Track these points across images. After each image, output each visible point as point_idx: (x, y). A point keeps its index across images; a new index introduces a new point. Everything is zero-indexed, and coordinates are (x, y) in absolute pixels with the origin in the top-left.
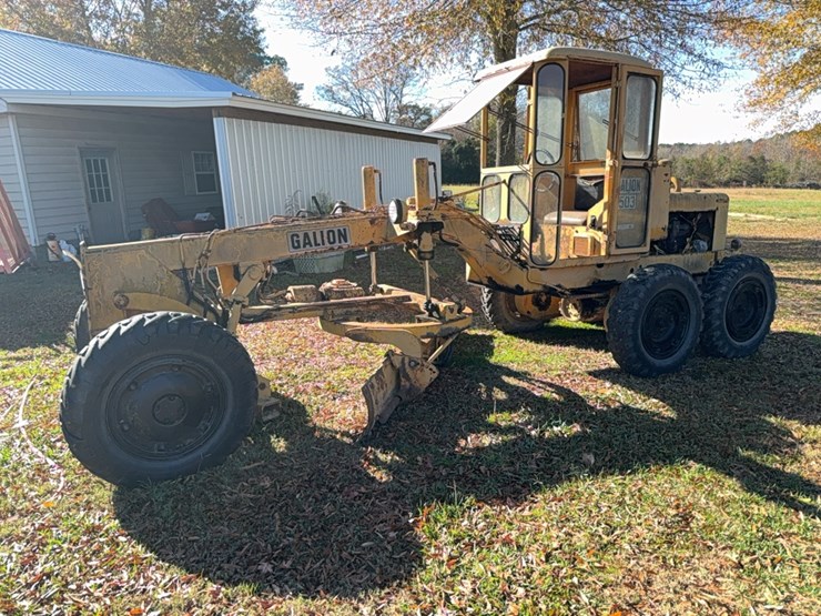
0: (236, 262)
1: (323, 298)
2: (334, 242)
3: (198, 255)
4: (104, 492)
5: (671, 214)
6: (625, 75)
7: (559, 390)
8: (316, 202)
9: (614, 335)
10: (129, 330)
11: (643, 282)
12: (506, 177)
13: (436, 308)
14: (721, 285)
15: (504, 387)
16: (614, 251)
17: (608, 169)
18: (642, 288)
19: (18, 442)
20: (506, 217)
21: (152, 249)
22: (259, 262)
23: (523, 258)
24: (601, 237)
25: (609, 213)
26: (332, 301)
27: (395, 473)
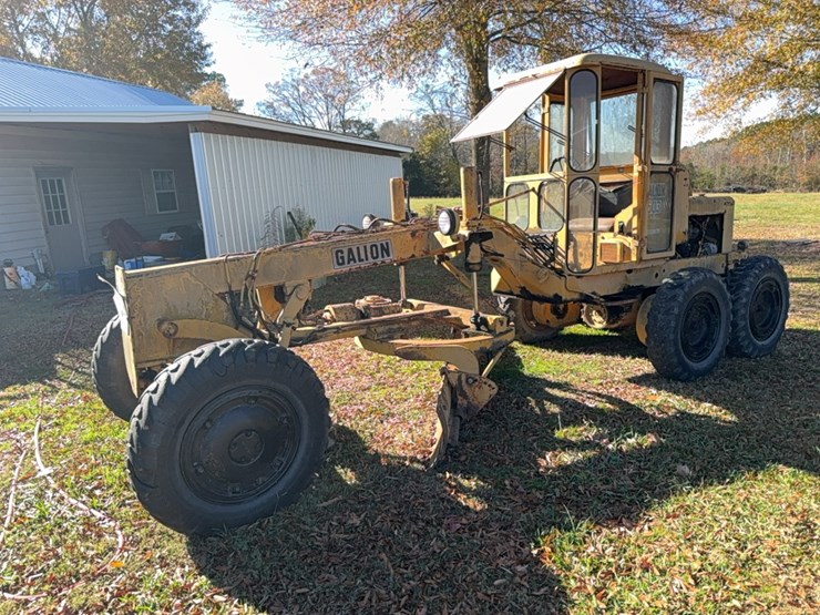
0: (281, 282)
1: (363, 316)
2: (377, 257)
3: (243, 276)
4: (177, 545)
5: (690, 218)
6: (652, 81)
7: (610, 399)
8: (292, 218)
9: (655, 341)
10: (204, 361)
11: (681, 286)
12: (536, 185)
13: (484, 321)
14: (745, 286)
15: (554, 399)
16: (646, 256)
17: (636, 174)
18: (679, 290)
19: (50, 493)
20: (536, 225)
21: (196, 272)
23: (558, 266)
24: (631, 242)
25: (639, 218)
26: (373, 319)
27: (487, 500)
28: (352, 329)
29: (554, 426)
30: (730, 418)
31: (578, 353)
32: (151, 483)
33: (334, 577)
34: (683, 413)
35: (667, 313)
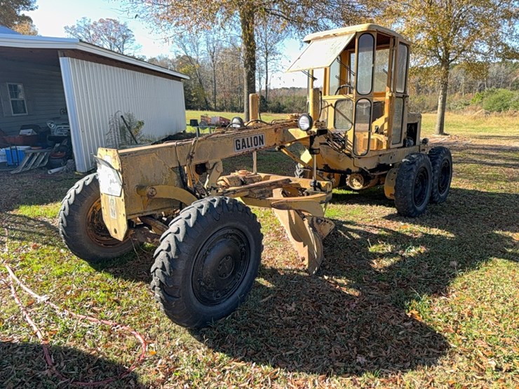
0: (207, 160)
2: (257, 145)
3: (186, 156)
5: (408, 125)
6: (398, 43)
7: (386, 230)
8: (123, 119)
9: (401, 195)
10: (207, 211)
12: (333, 102)
13: (319, 186)
14: (436, 163)
16: (392, 146)
17: (387, 98)
18: (413, 166)
20: (332, 126)
21: (159, 153)
22: (218, 160)
23: (347, 152)
24: (383, 138)
25: (389, 124)
26: (252, 185)
27: (358, 289)
28: (242, 191)
29: (366, 246)
30: (452, 236)
31: (346, 204)
32: (176, 295)
33: (302, 342)
34: (426, 234)
35: (408, 178)
